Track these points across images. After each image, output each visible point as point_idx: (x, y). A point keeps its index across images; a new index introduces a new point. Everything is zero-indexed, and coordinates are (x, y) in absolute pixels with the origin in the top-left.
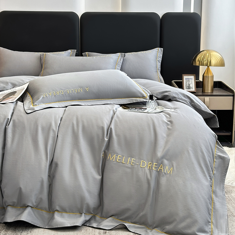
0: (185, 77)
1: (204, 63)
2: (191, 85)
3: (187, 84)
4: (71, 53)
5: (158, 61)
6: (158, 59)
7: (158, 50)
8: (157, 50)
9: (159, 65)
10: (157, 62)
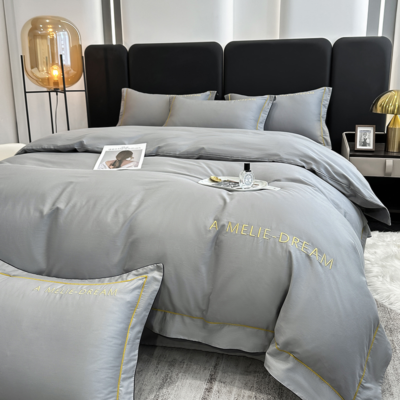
0: (360, 129)
1: (389, 109)
2: (368, 141)
3: (362, 138)
4: (210, 96)
5: (323, 105)
6: (323, 103)
7: (325, 90)
8: (323, 91)
9: (324, 111)
10: (321, 107)
